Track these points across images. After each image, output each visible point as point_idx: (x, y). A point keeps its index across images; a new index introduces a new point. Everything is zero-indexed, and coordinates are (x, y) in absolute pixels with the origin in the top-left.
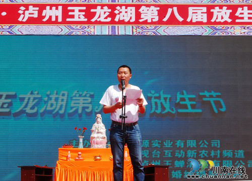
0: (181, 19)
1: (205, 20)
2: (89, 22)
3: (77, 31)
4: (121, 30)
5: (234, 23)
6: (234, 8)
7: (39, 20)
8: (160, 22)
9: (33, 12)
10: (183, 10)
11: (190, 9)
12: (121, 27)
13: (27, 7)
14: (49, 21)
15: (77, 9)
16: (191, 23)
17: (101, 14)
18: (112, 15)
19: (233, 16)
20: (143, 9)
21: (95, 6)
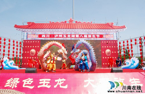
0: (83, 37)
1: (87, 37)
2: (67, 37)
3: (65, 39)
4: (72, 39)
5: (92, 38)
6: (92, 35)
7: (58, 37)
8: (79, 37)
9: (57, 36)
10: (83, 35)
11: (84, 35)
12: (72, 38)
13: (56, 35)
14: (60, 37)
15: (65, 35)
16: (84, 38)
17: (69, 36)
18: (71, 36)
19: (92, 36)
20: (76, 35)
21: (68, 35)
